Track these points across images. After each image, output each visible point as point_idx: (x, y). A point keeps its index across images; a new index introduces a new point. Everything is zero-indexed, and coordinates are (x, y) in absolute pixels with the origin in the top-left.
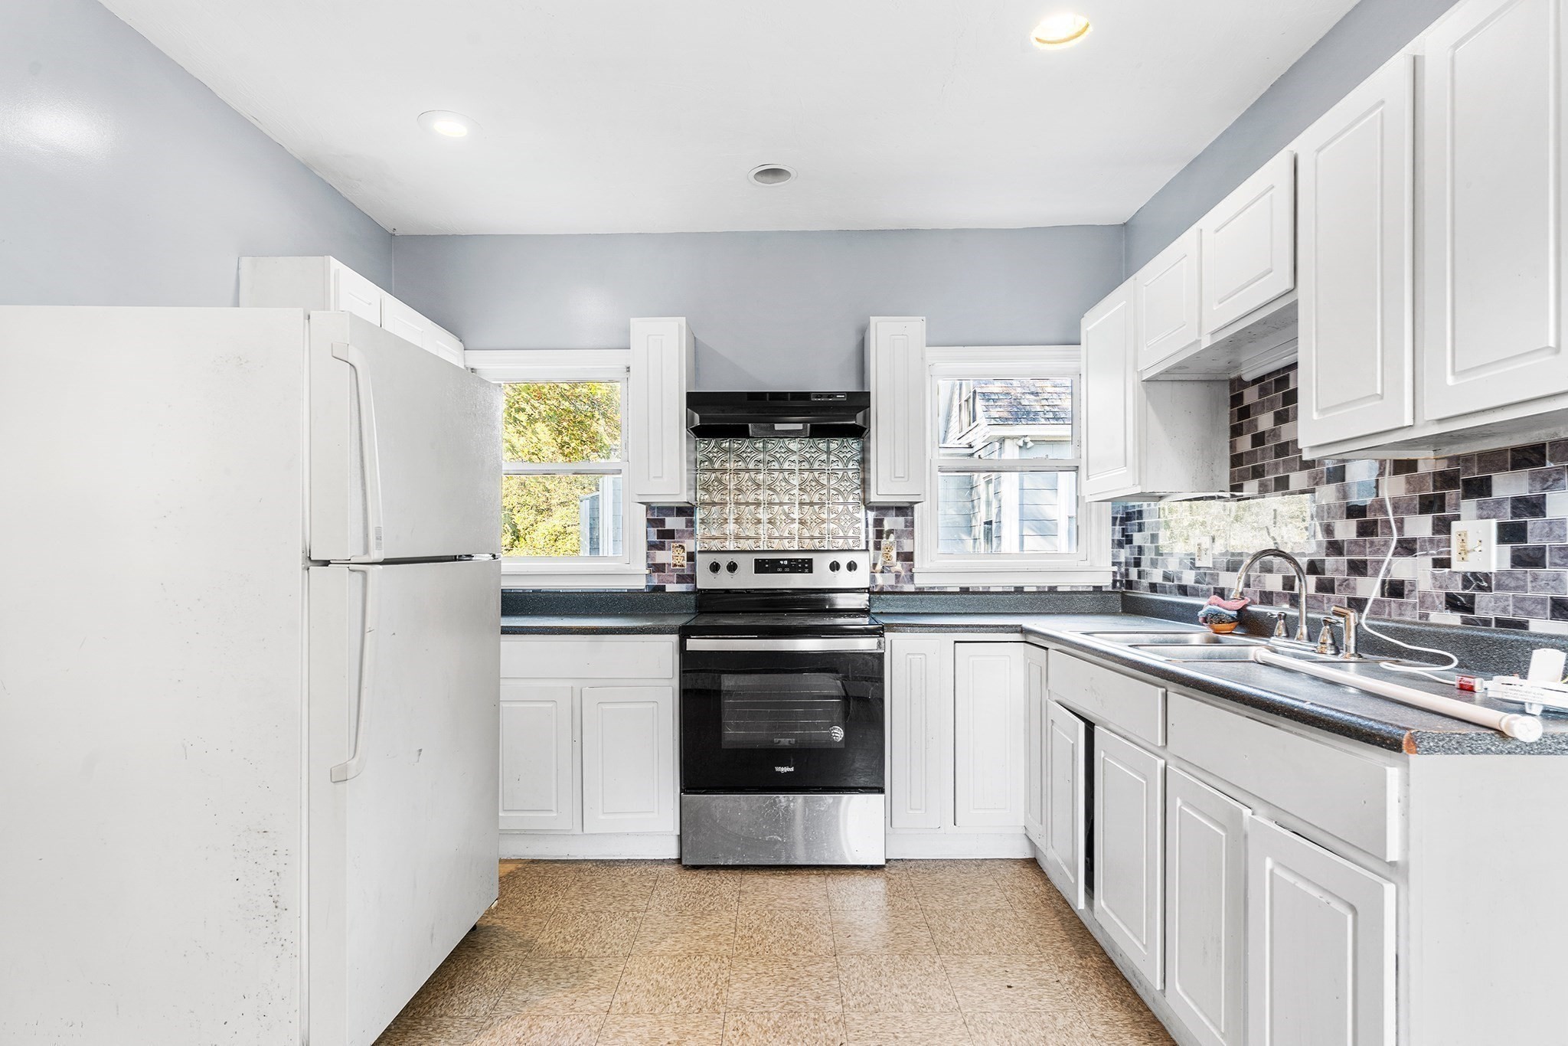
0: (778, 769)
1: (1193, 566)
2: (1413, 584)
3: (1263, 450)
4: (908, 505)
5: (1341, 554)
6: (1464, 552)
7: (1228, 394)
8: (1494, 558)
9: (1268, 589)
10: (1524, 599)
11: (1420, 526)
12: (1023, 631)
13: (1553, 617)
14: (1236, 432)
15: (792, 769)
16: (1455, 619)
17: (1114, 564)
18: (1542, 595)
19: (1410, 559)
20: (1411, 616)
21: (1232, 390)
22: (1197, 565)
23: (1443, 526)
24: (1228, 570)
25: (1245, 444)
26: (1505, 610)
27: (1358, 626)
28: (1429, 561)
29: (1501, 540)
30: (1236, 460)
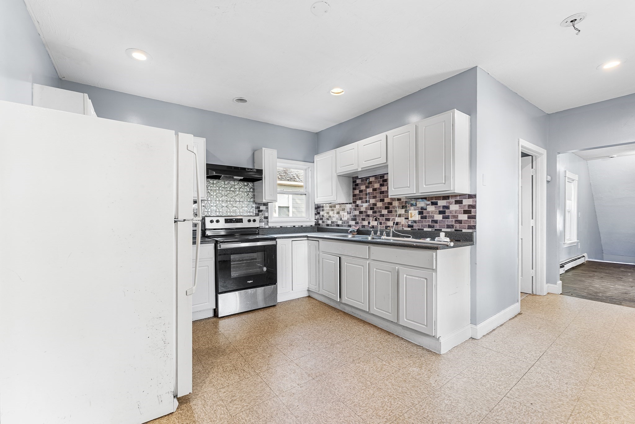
0: (248, 282)
1: (341, 220)
2: (400, 223)
3: (362, 194)
4: (267, 203)
5: (383, 216)
6: (411, 217)
7: (352, 180)
8: (417, 217)
9: (364, 225)
10: (423, 225)
11: (402, 211)
12: (308, 237)
13: (428, 228)
14: (354, 189)
15: (252, 281)
16: (409, 229)
17: (315, 219)
18: (426, 224)
19: (400, 218)
20: (400, 229)
21: (353, 179)
22: (342, 219)
23: (406, 211)
24: (352, 220)
25: (357, 192)
26: (419, 227)
27: (393, 231)
28: (404, 218)
29: (419, 214)
30: (354, 195)
